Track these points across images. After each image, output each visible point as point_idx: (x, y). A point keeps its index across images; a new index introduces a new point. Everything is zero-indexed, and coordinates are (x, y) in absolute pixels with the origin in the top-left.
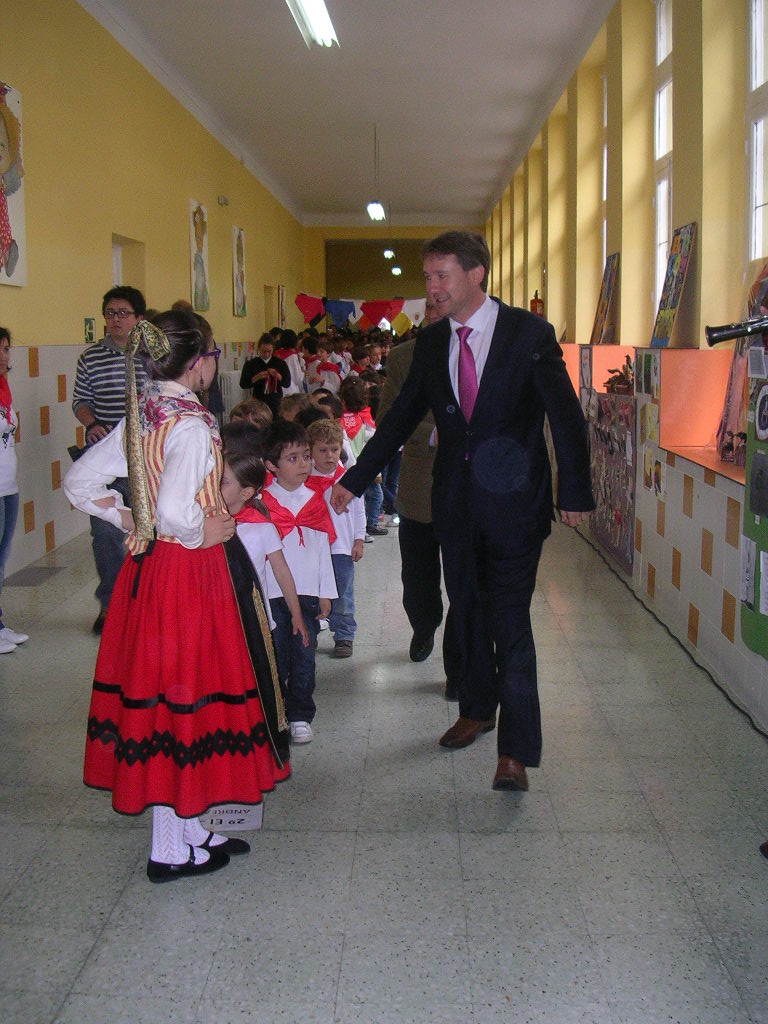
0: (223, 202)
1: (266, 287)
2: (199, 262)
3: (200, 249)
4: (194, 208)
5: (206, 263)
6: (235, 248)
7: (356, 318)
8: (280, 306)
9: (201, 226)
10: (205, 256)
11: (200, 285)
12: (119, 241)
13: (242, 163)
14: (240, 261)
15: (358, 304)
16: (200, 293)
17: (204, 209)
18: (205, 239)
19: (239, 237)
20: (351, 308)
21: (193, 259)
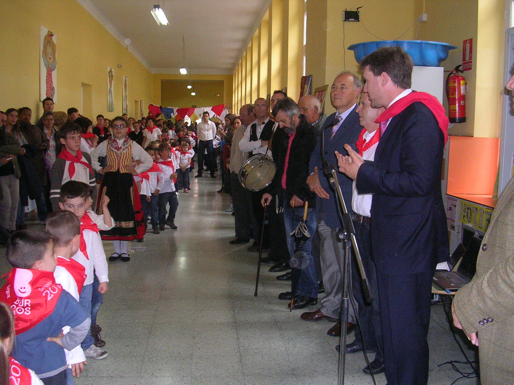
0: (119, 67)
1: (136, 101)
2: (110, 92)
3: (111, 87)
4: (109, 70)
5: (113, 92)
6: (124, 85)
7: (174, 115)
8: (141, 109)
9: (111, 77)
10: (112, 89)
11: (111, 102)
12: (84, 85)
13: (127, 49)
14: (126, 91)
15: (175, 110)
16: (111, 104)
17: (112, 70)
18: (113, 82)
19: (125, 80)
20: (172, 111)
21: (108, 91)
